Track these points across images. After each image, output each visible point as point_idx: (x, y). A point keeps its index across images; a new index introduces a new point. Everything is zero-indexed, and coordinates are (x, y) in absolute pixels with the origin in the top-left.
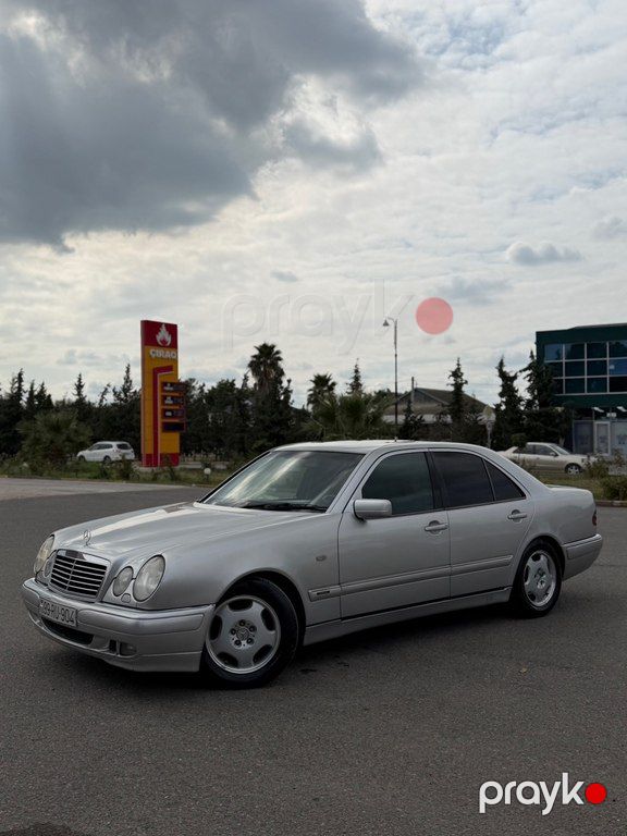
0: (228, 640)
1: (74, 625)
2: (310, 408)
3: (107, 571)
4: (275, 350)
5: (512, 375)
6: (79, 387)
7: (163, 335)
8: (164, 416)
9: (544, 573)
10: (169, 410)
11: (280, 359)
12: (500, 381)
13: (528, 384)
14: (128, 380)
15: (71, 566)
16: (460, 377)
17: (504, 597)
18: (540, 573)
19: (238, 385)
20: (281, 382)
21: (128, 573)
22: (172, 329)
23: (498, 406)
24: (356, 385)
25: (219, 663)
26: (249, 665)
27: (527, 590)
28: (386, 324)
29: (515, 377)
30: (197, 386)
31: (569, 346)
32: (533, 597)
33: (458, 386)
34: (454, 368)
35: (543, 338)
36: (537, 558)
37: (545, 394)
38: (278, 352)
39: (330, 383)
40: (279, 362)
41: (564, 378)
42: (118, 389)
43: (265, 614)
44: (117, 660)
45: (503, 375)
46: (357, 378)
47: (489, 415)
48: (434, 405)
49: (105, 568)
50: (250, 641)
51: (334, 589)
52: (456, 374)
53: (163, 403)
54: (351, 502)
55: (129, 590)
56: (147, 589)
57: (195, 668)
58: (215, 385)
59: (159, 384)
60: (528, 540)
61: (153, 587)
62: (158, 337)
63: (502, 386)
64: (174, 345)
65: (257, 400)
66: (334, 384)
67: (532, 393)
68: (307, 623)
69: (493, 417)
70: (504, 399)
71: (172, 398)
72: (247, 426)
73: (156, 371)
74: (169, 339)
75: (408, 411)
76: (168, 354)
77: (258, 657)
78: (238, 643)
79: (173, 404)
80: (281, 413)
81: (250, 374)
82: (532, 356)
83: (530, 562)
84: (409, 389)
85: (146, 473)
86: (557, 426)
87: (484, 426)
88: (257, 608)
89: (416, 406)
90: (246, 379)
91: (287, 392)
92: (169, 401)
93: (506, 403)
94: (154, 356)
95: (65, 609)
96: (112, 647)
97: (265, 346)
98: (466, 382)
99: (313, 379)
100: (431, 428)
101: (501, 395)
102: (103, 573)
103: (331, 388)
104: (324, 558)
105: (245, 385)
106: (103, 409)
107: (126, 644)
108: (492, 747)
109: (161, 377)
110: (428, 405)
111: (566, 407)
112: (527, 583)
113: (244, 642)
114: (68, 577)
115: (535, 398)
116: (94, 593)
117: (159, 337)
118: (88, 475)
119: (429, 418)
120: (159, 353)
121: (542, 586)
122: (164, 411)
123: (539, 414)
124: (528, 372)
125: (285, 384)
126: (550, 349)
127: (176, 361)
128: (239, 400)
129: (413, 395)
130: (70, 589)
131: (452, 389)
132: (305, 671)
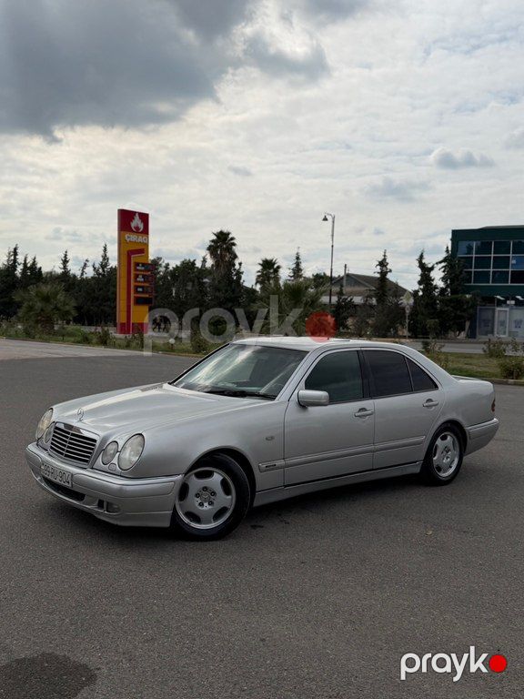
0: (193, 503)
1: (70, 485)
2: (258, 287)
3: (97, 444)
4: (230, 236)
5: (430, 266)
6: (65, 262)
7: (137, 222)
8: (136, 292)
9: (449, 450)
10: (140, 287)
11: (234, 244)
12: (419, 271)
13: (442, 275)
14: (105, 258)
15: (67, 437)
16: (385, 266)
17: (416, 469)
18: (447, 450)
19: (198, 264)
20: (234, 265)
21: (114, 446)
22: (144, 218)
23: (416, 292)
24: (297, 270)
25: (186, 520)
26: (209, 522)
27: (435, 464)
28: (325, 219)
29: (432, 268)
30: (164, 264)
31: (479, 243)
32: (439, 469)
33: (383, 274)
34: (381, 259)
35: (458, 236)
36: (444, 438)
37: (456, 283)
38: (232, 239)
39: (275, 266)
40: (234, 247)
41: (473, 270)
42: (97, 266)
43: (224, 483)
44: (103, 515)
45: (422, 266)
46: (298, 264)
47: (408, 299)
48: (362, 289)
49: (95, 441)
50: (211, 503)
51: (280, 463)
52: (383, 264)
53: (136, 281)
54: (296, 392)
55: (115, 461)
56: (130, 460)
57: (167, 524)
58: (179, 263)
59: (132, 265)
60: (440, 423)
61: (135, 459)
62: (133, 223)
63: (421, 275)
64: (146, 231)
65: (214, 279)
66: (279, 267)
67: (446, 282)
68: (257, 490)
69: (412, 301)
70: (422, 287)
71: (144, 276)
72: (205, 301)
73: (130, 253)
74: (141, 226)
75: (340, 294)
76: (141, 239)
77: (217, 516)
78: (201, 504)
79: (145, 282)
80: (233, 291)
81: (208, 257)
82: (447, 251)
83: (439, 442)
84: (342, 274)
85: (120, 339)
86: (465, 310)
87: (404, 309)
88: (217, 478)
89: (347, 289)
90: (204, 261)
91: (239, 274)
92: (140, 279)
93: (423, 290)
94: (128, 240)
95: (63, 473)
96: (101, 504)
97: (221, 233)
98: (391, 271)
99: (261, 262)
100: (358, 309)
101: (420, 283)
102: (94, 445)
103: (276, 271)
104: (272, 438)
105: (203, 265)
106: (84, 282)
107: (112, 504)
108: (404, 600)
109: (135, 258)
110: (357, 289)
111: (474, 295)
112: (435, 458)
113: (206, 504)
114: (65, 446)
115: (447, 286)
116: (87, 461)
117: (133, 225)
118: (72, 339)
119: (358, 300)
120: (133, 237)
121: (447, 461)
122: (136, 287)
123: (451, 301)
124: (443, 264)
125: (237, 267)
126: (463, 245)
127: (147, 245)
128: (198, 279)
129: (345, 279)
130: (66, 456)
131: (378, 276)
132: (254, 527)
